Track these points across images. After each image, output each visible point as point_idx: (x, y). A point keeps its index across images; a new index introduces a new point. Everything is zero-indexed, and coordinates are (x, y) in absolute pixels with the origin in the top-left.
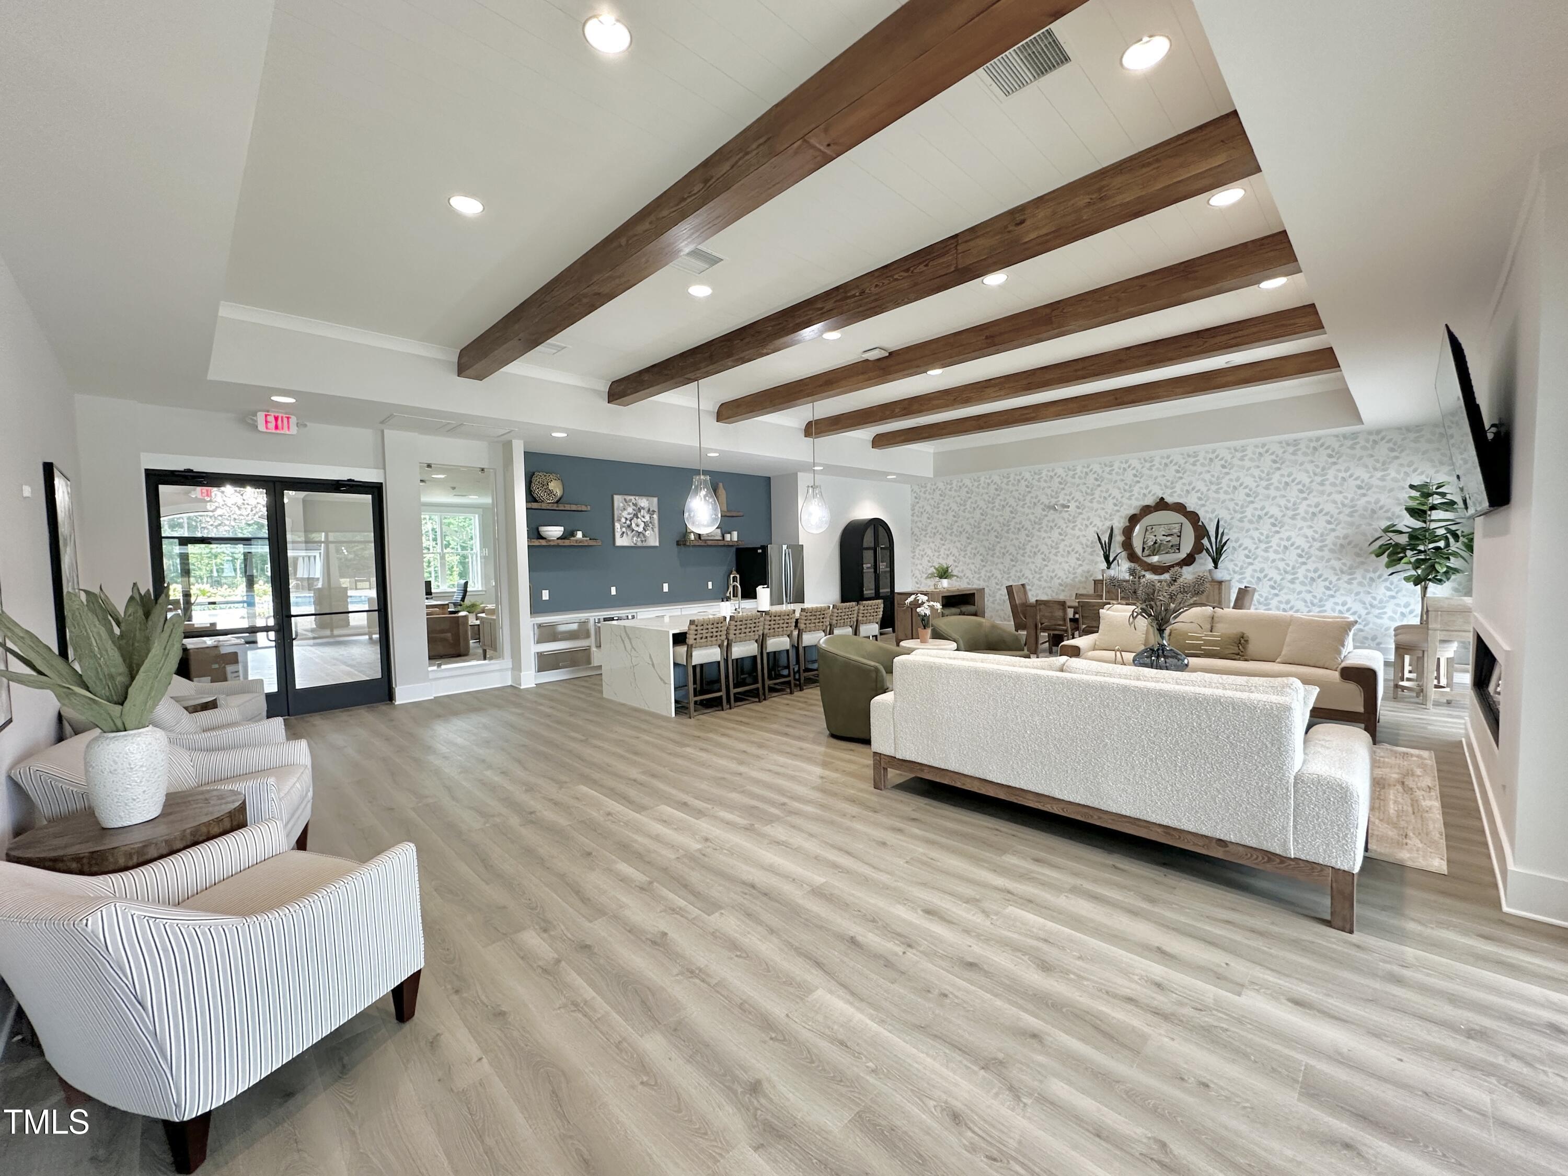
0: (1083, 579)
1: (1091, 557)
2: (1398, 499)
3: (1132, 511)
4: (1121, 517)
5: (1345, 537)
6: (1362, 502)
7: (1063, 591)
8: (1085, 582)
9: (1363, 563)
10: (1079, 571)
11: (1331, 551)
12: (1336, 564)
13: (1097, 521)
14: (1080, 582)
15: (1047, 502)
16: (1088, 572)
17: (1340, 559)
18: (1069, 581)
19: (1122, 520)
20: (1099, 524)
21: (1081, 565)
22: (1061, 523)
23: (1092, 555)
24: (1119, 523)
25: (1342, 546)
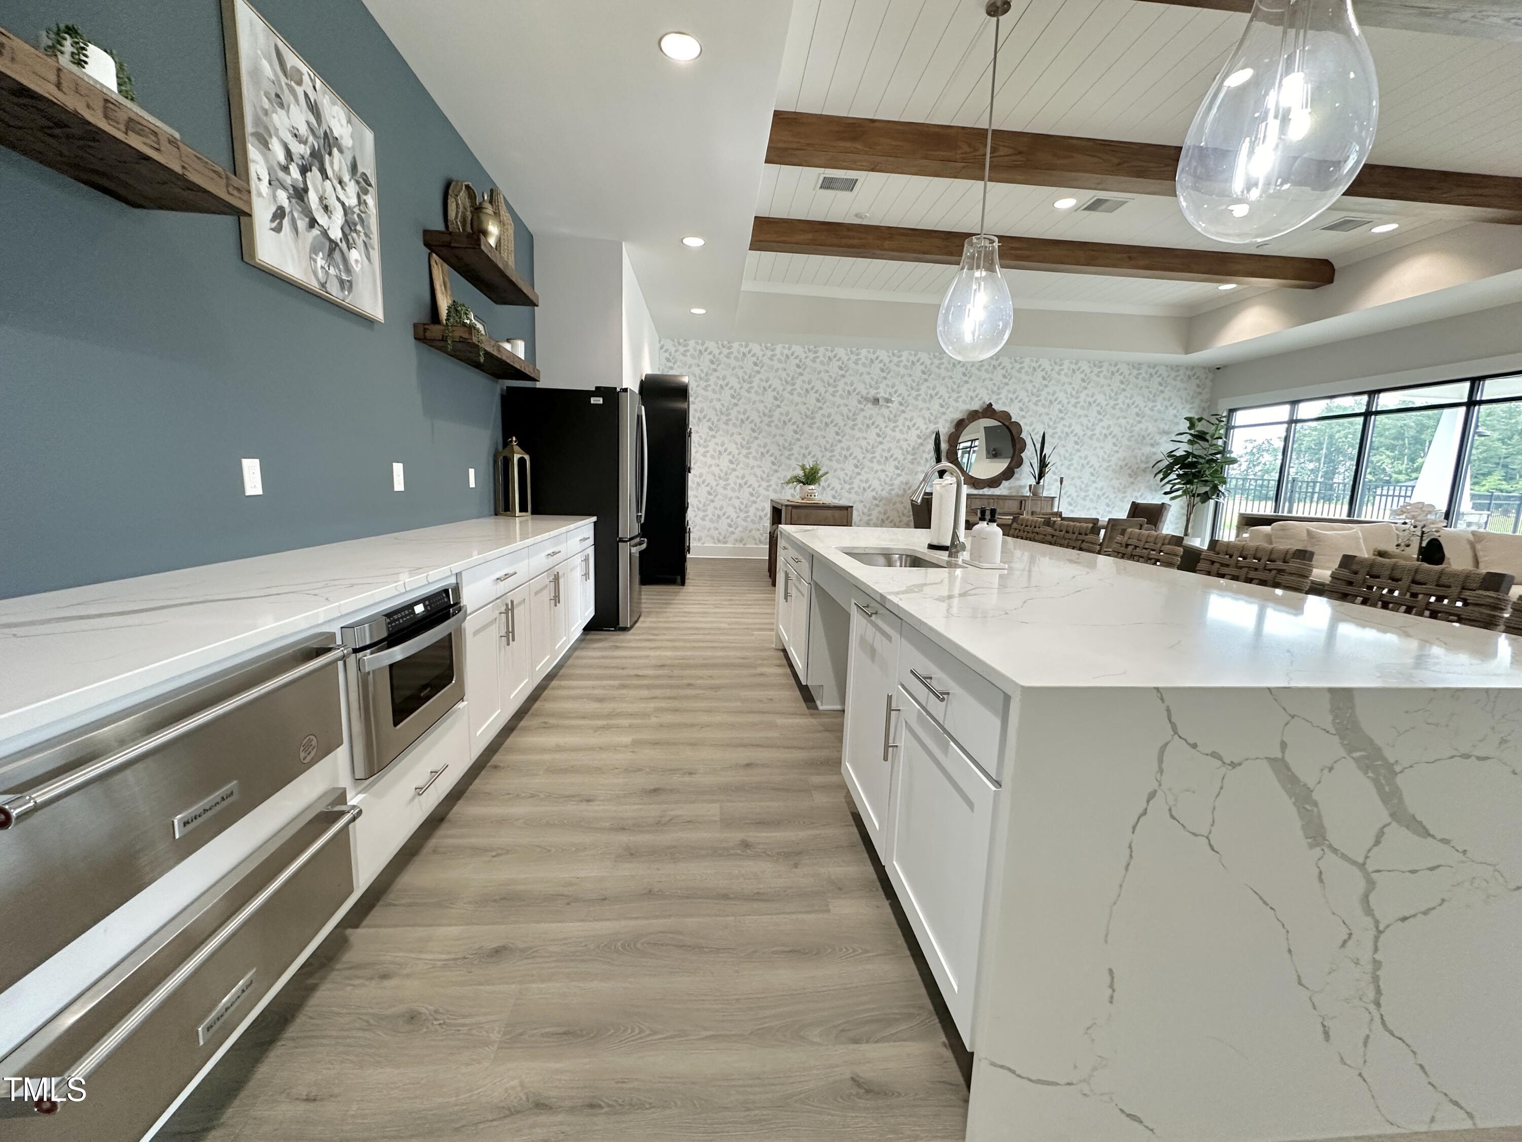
0: (901, 492)
1: (911, 466)
2: (1159, 429)
3: (958, 416)
4: (946, 420)
5: (1124, 459)
6: (1137, 429)
7: (877, 506)
8: (903, 495)
9: (1132, 483)
10: (897, 482)
11: (1114, 471)
12: (1116, 483)
13: (920, 423)
14: (898, 495)
15: (864, 393)
16: (907, 483)
17: (1118, 479)
18: (884, 494)
19: (948, 425)
20: (923, 427)
21: (899, 475)
22: (880, 421)
23: (912, 463)
24: (945, 429)
25: (1121, 467)
